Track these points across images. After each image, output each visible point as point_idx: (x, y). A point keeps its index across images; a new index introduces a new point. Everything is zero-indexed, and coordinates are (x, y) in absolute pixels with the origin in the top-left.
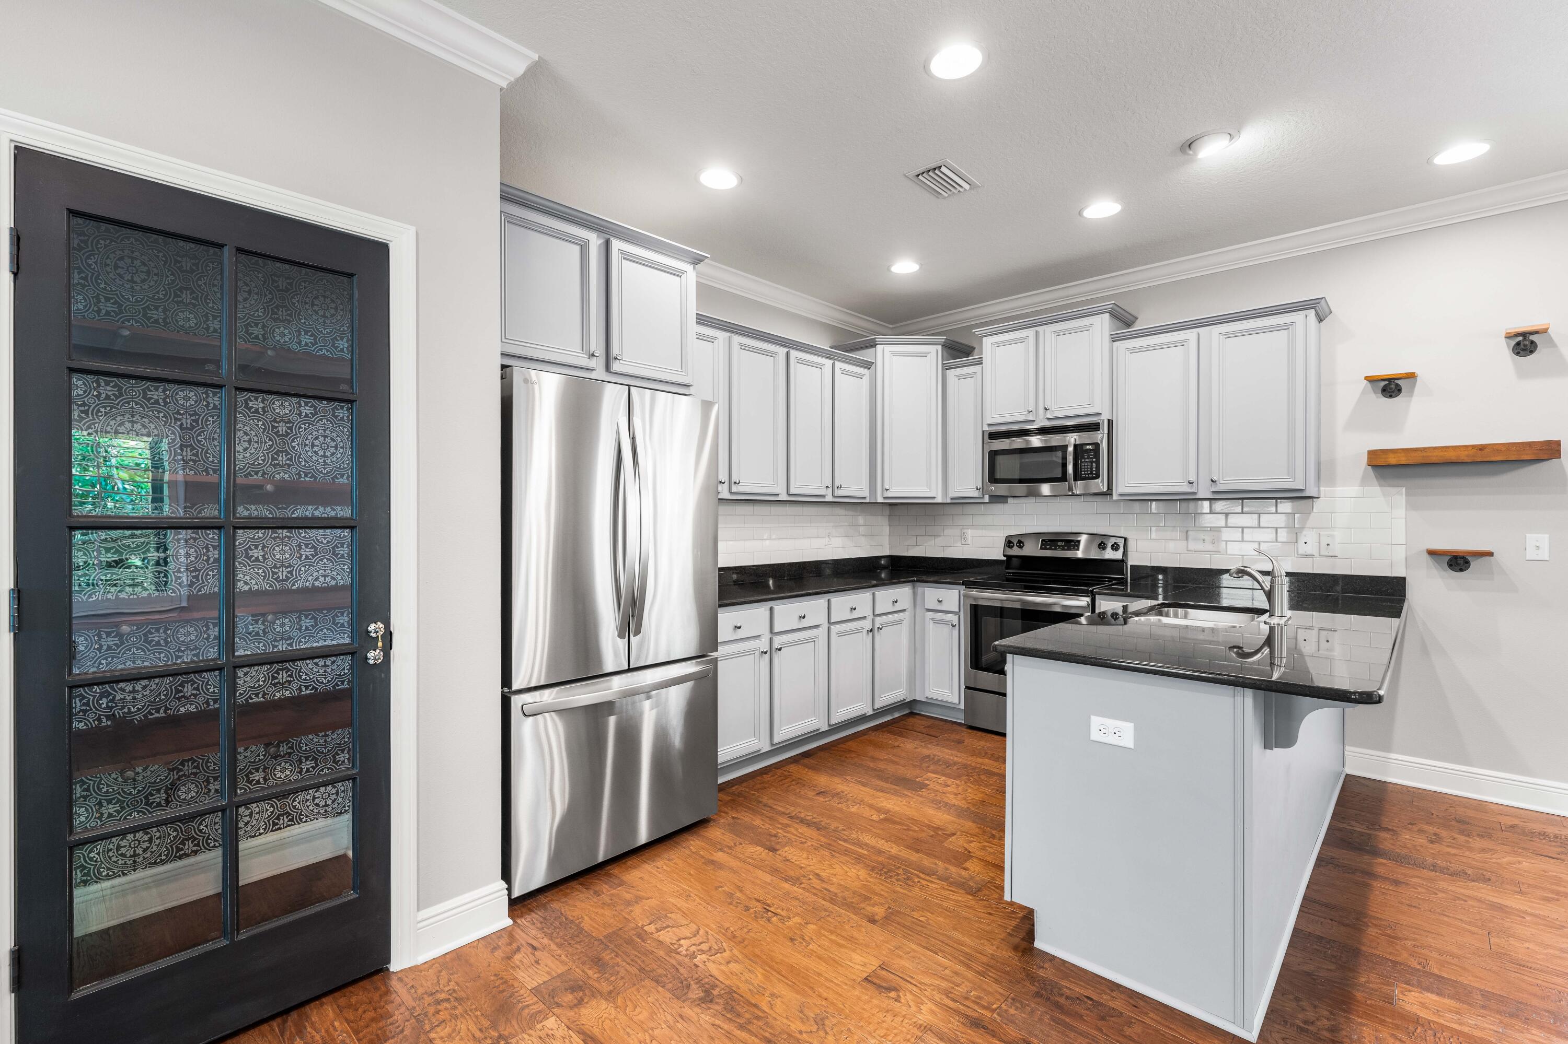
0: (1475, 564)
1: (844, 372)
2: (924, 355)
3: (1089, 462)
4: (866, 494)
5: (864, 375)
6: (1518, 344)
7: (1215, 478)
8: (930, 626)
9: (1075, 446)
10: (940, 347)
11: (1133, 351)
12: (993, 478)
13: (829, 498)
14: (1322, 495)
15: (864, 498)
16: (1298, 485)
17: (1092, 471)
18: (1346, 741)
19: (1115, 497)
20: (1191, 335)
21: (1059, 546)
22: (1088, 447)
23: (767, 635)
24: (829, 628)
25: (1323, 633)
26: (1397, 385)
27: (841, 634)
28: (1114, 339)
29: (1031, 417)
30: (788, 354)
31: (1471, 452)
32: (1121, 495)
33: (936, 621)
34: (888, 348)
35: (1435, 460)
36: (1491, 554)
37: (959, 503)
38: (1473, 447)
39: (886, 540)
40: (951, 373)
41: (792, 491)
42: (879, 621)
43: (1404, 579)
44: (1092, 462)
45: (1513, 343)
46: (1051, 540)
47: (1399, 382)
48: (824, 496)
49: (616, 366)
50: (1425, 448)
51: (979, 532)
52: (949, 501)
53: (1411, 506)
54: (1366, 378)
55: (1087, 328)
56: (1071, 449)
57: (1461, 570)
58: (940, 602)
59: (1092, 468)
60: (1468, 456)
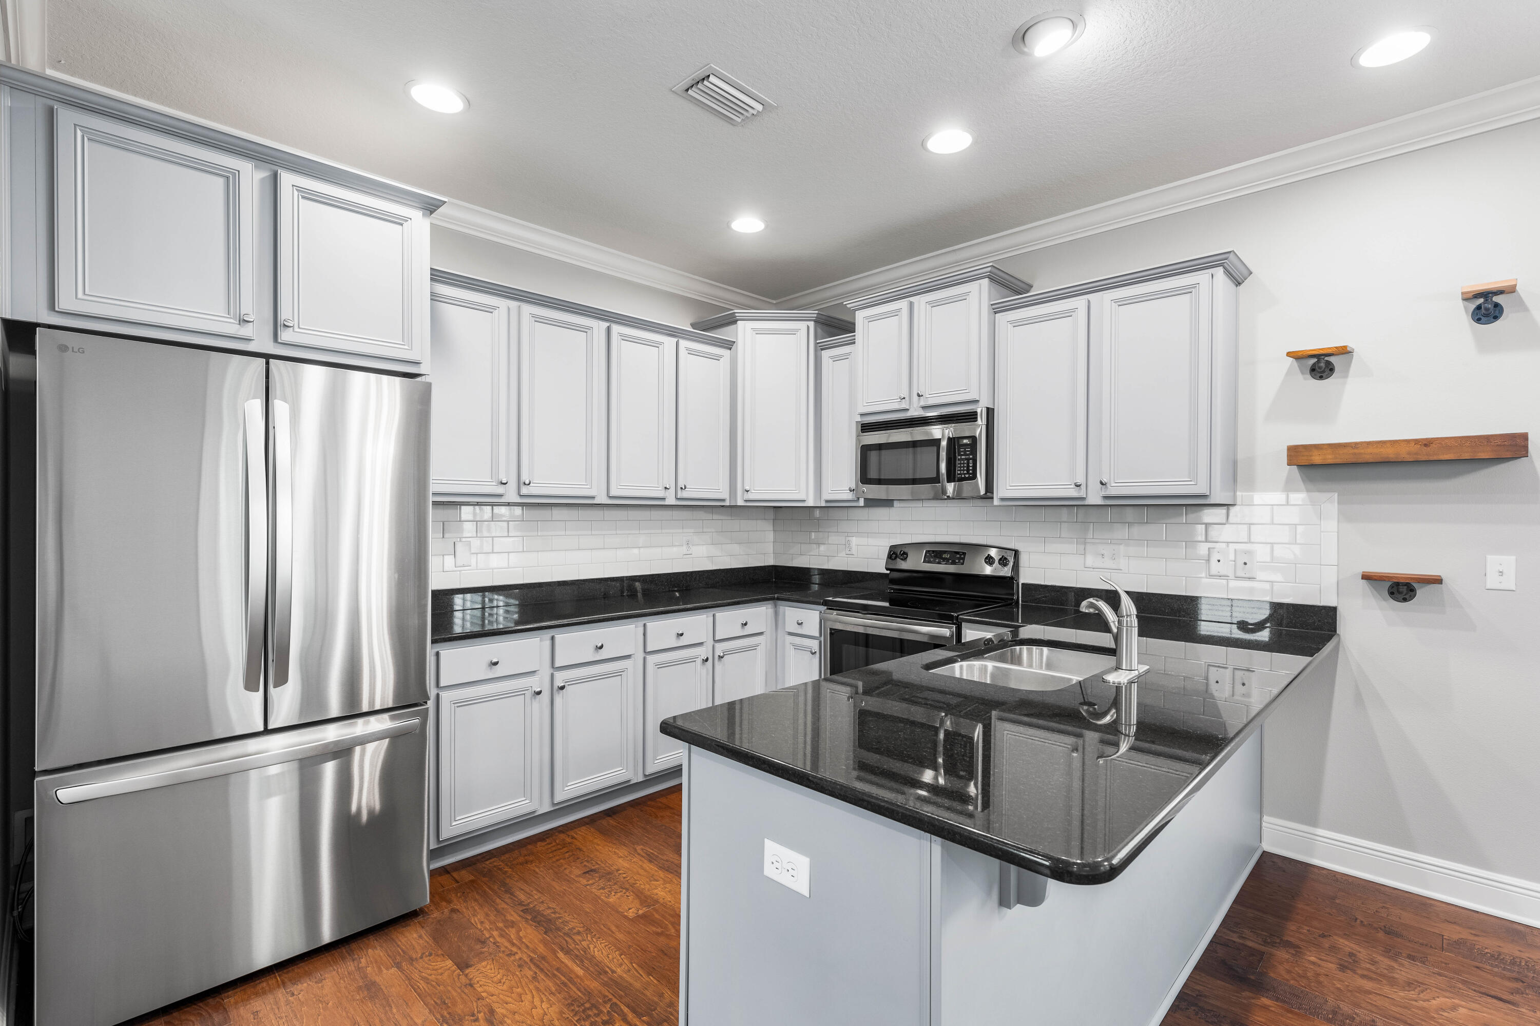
0: (1422, 592)
1: (691, 352)
2: (792, 332)
3: (966, 459)
4: (723, 495)
5: (721, 356)
6: (1479, 308)
7: (1105, 480)
8: (791, 652)
9: (950, 439)
10: (812, 324)
11: (1017, 324)
12: (865, 478)
13: (671, 501)
14: (1239, 501)
15: (723, 500)
16: (1201, 489)
17: (968, 470)
18: (1264, 810)
19: (996, 502)
20: (1079, 303)
21: (944, 559)
22: (965, 441)
23: (546, 671)
24: (645, 659)
25: (1239, 674)
26: (1329, 364)
27: (660, 666)
28: (997, 310)
29: (904, 405)
30: (609, 330)
31: (1414, 448)
32: (1002, 499)
33: (797, 647)
34: (751, 325)
35: (1369, 458)
36: (1438, 581)
37: (832, 508)
38: (1416, 441)
39: (770, 548)
40: (825, 354)
41: (613, 493)
42: (719, 647)
43: (1334, 610)
44: (968, 460)
45: (1472, 306)
46: (936, 552)
47: (1332, 359)
48: (664, 499)
49: (285, 336)
50: (1356, 444)
51: (863, 541)
52: (823, 504)
53: (1344, 517)
54: (1289, 354)
55: (962, 298)
56: (944, 443)
57: (1405, 600)
58: (800, 624)
59: (968, 466)
60: (1409, 453)
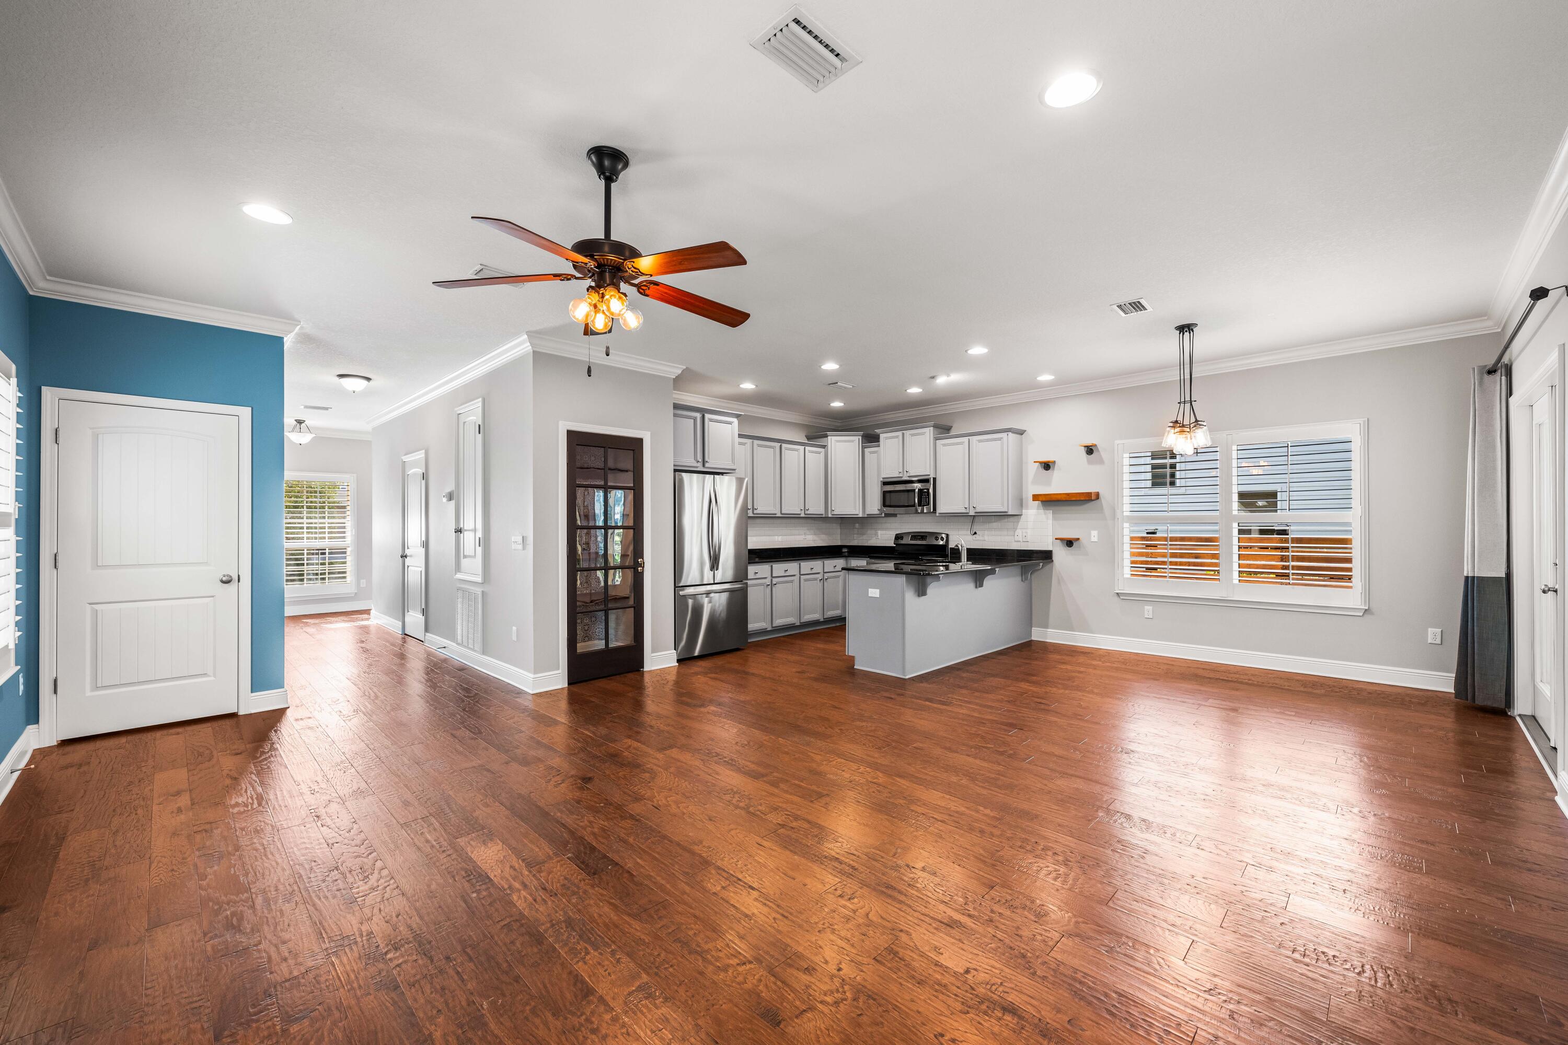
0: (1075, 544)
1: (810, 452)
2: (852, 441)
4: (823, 513)
5: (821, 452)
6: (1088, 450)
7: (975, 506)
9: (919, 490)
10: (860, 438)
11: (944, 446)
12: (885, 505)
13: (803, 515)
14: (1022, 515)
15: (821, 515)
16: (1004, 509)
17: (926, 502)
18: (1032, 625)
19: (937, 515)
20: (967, 440)
21: (918, 539)
22: (925, 491)
23: (770, 576)
24: (800, 577)
28: (936, 439)
29: (901, 475)
30: (780, 446)
32: (939, 513)
34: (834, 438)
36: (1079, 540)
37: (871, 517)
38: (1066, 494)
39: (839, 538)
40: (867, 450)
41: (783, 512)
42: (826, 576)
43: (1052, 552)
44: (926, 498)
45: (1086, 450)
46: (915, 536)
47: (1050, 465)
48: (800, 514)
49: (705, 466)
51: (884, 532)
52: (866, 517)
53: (1053, 519)
54: (1038, 462)
55: (923, 434)
56: (917, 490)
57: (1070, 547)
59: (926, 500)
60: (1064, 498)
